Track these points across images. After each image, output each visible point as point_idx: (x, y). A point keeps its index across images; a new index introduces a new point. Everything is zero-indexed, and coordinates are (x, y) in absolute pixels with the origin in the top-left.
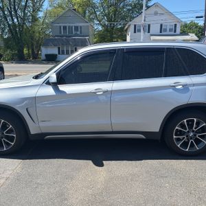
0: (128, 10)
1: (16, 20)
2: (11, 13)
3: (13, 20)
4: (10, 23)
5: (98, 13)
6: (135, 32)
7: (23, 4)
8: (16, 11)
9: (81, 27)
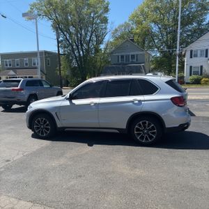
0: (188, 35)
1: (81, 53)
2: (78, 46)
3: (79, 53)
4: (77, 55)
5: (156, 41)
6: (191, 57)
7: (88, 39)
8: (82, 45)
9: (137, 55)
